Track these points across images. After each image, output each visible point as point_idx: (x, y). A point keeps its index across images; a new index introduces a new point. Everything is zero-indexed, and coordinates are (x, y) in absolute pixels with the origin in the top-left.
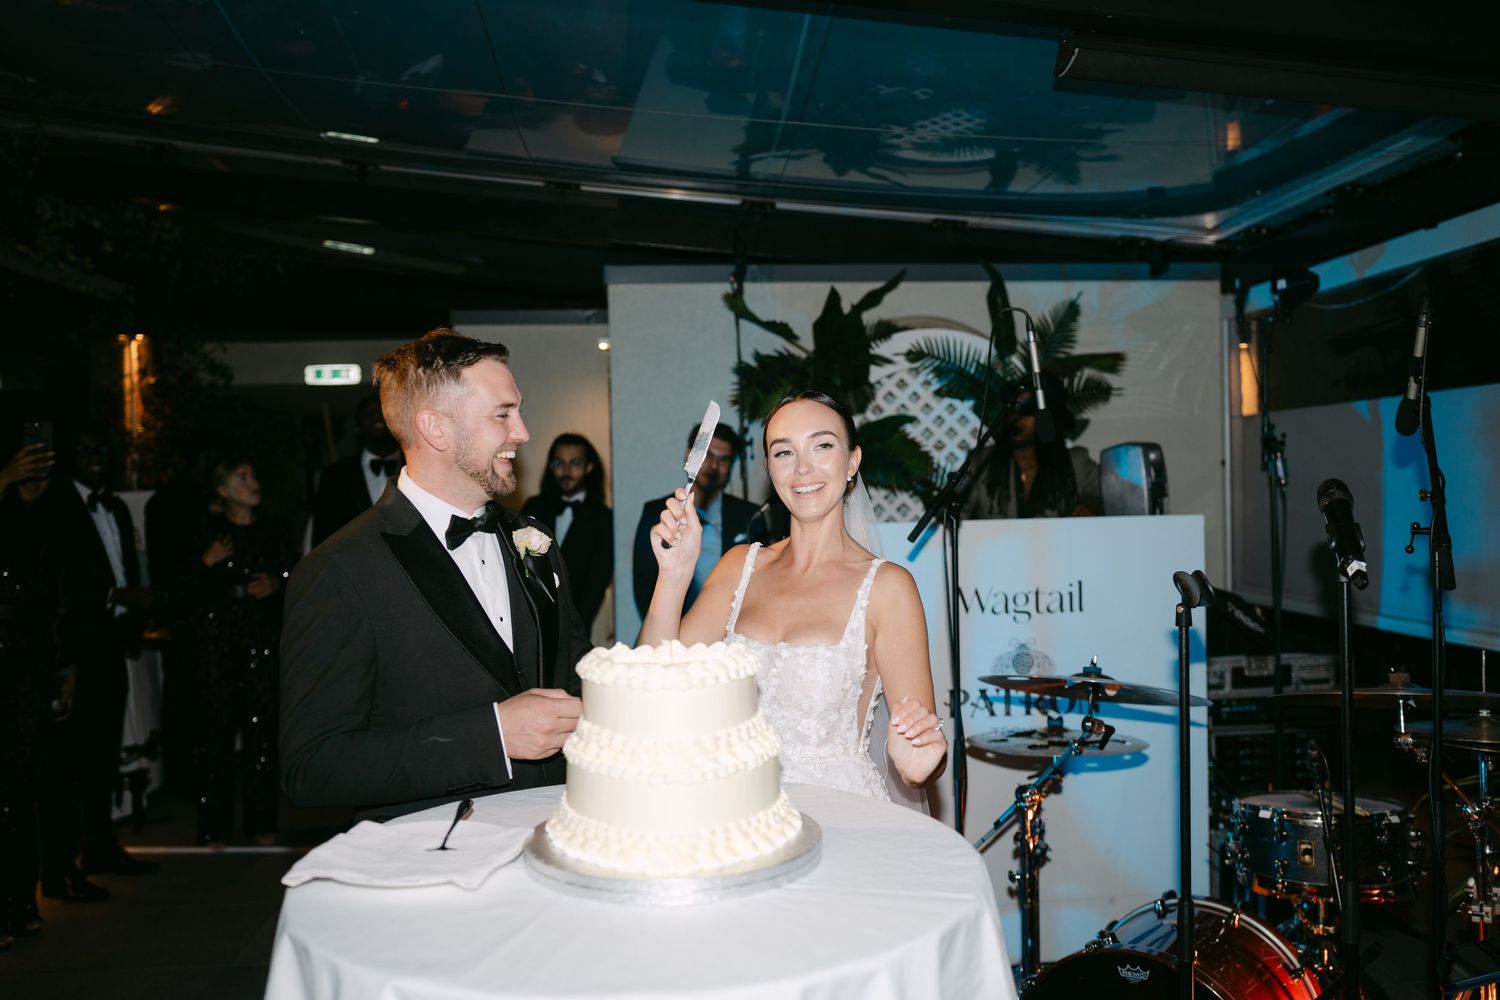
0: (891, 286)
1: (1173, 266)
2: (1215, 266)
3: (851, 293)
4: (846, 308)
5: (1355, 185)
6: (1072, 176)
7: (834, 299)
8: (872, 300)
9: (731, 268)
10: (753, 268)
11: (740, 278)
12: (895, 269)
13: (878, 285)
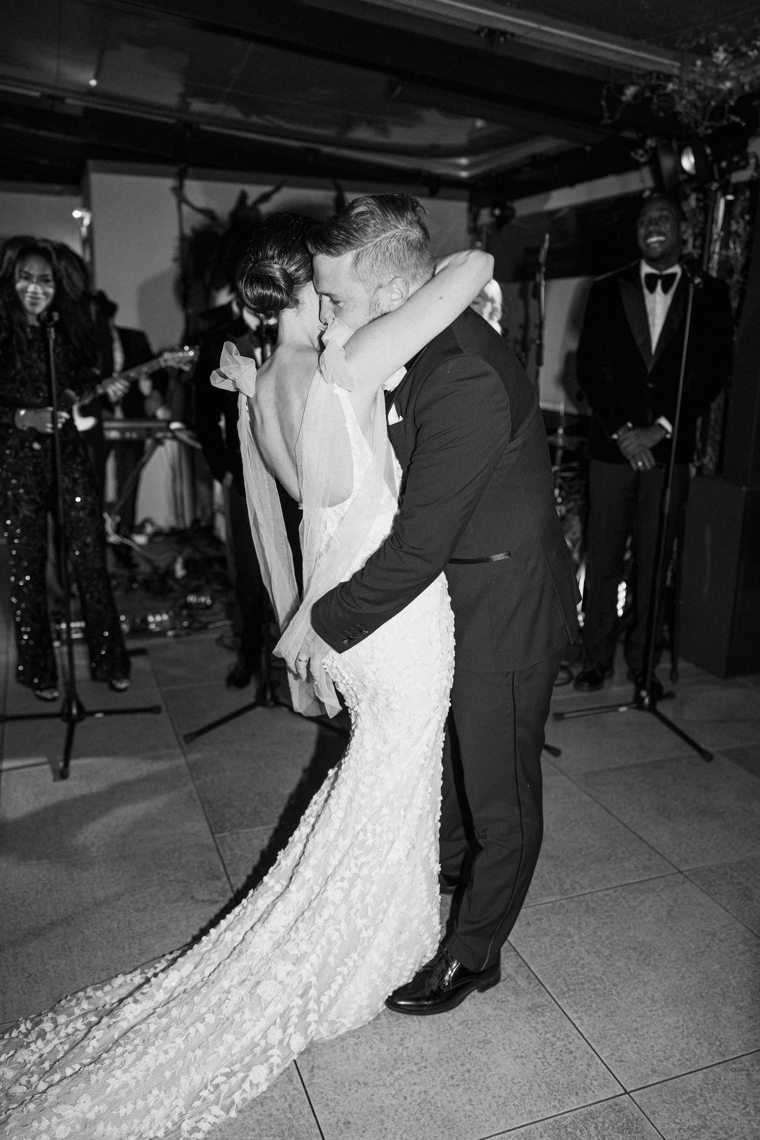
0: (277, 189)
1: (443, 191)
2: (466, 193)
3: (254, 192)
4: (250, 202)
5: (541, 155)
6: (385, 131)
7: (243, 196)
8: (265, 198)
9: (175, 169)
10: (191, 170)
11: (181, 176)
12: (279, 178)
13: (267, 189)
